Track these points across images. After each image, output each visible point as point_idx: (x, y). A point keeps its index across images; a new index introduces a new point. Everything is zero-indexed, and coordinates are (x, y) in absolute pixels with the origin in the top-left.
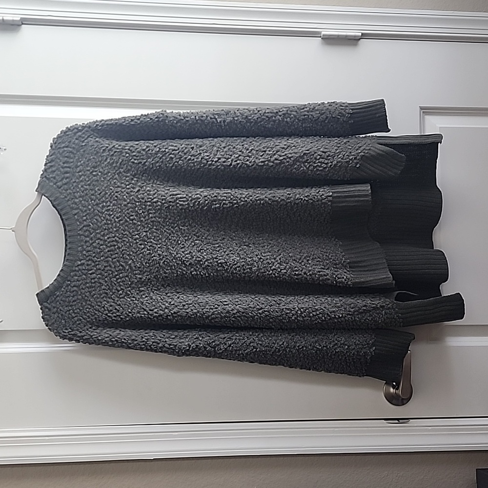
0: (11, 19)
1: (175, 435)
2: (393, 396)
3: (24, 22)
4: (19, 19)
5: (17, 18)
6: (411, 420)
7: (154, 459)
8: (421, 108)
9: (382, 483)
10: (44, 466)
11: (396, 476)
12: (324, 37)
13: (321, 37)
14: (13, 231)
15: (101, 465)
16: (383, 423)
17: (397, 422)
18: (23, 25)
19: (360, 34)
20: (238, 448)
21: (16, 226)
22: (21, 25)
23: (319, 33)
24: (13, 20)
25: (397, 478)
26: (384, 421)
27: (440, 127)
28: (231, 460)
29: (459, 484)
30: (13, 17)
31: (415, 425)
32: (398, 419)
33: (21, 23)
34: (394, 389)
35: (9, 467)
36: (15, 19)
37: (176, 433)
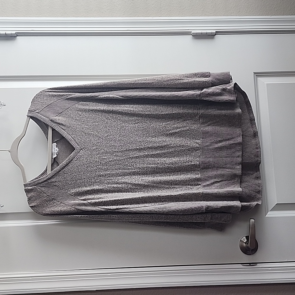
0: (10, 33)
1: (109, 275)
2: (245, 249)
4: (15, 33)
6: (258, 264)
7: (96, 290)
8: (255, 73)
12: (194, 34)
13: (191, 35)
14: (9, 152)
17: (249, 265)
18: (17, 37)
19: (215, 32)
20: (148, 283)
21: (11, 148)
22: (16, 37)
23: (190, 32)
26: (240, 265)
27: (267, 84)
31: (261, 267)
32: (250, 263)
34: (245, 244)
36: (12, 33)
37: (110, 274)
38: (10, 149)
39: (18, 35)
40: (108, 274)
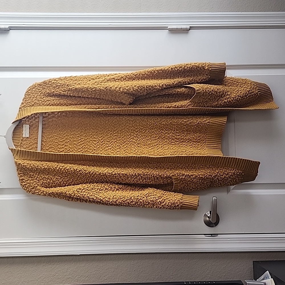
0: (4, 27)
2: (208, 222)
3: (11, 28)
4: (8, 27)
5: (7, 27)
6: (219, 235)
7: (80, 255)
9: (203, 269)
10: (24, 258)
11: (211, 265)
12: (170, 29)
13: (168, 29)
14: (5, 137)
15: (53, 257)
16: (203, 236)
17: (210, 235)
18: (11, 30)
19: (189, 27)
22: (9, 30)
23: (167, 27)
24: (5, 28)
25: (211, 266)
28: (121, 255)
29: (246, 269)
30: (5, 26)
31: (221, 238)
32: (211, 234)
33: (9, 29)
34: (208, 218)
35: (6, 258)
36: (6, 27)
37: (92, 241)
38: (5, 135)
39: (11, 29)
40: (90, 241)
